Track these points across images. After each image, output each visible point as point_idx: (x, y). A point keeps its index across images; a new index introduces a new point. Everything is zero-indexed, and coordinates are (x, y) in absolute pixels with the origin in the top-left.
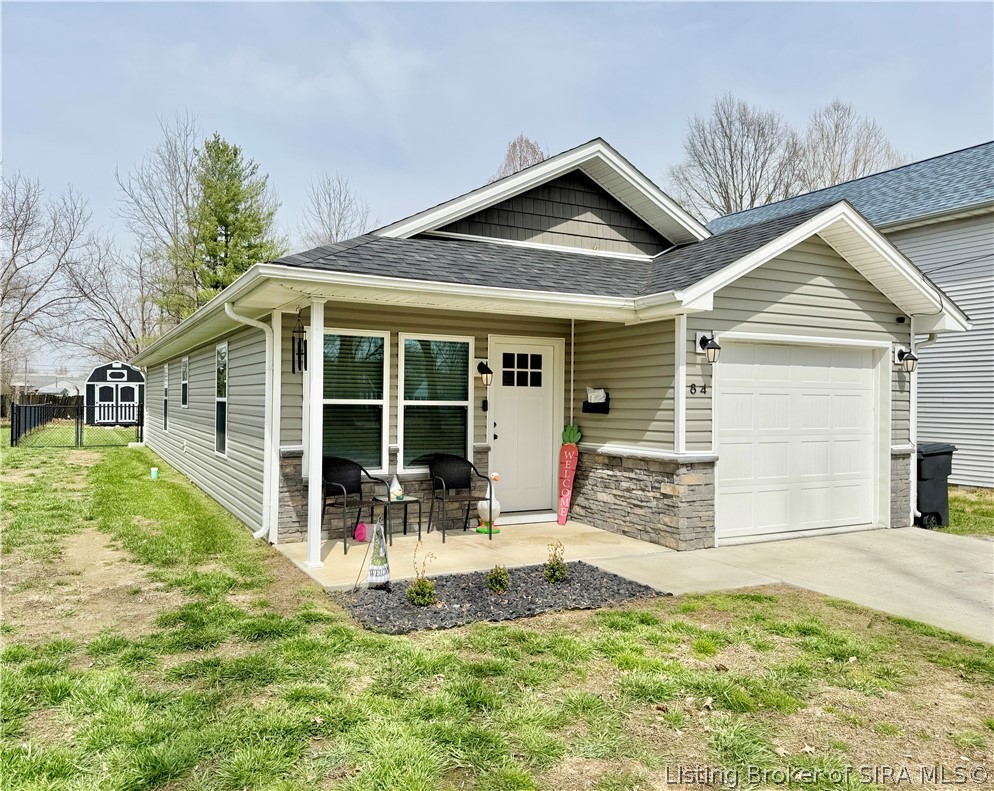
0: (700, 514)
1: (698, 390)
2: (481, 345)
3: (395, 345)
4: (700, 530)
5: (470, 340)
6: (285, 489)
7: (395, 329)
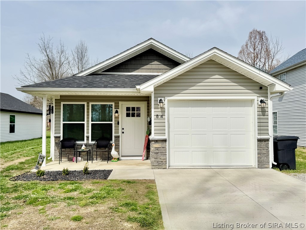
0: (160, 157)
1: (159, 117)
2: (117, 105)
3: (88, 106)
4: (160, 162)
5: (113, 104)
6: (56, 146)
7: (88, 101)
